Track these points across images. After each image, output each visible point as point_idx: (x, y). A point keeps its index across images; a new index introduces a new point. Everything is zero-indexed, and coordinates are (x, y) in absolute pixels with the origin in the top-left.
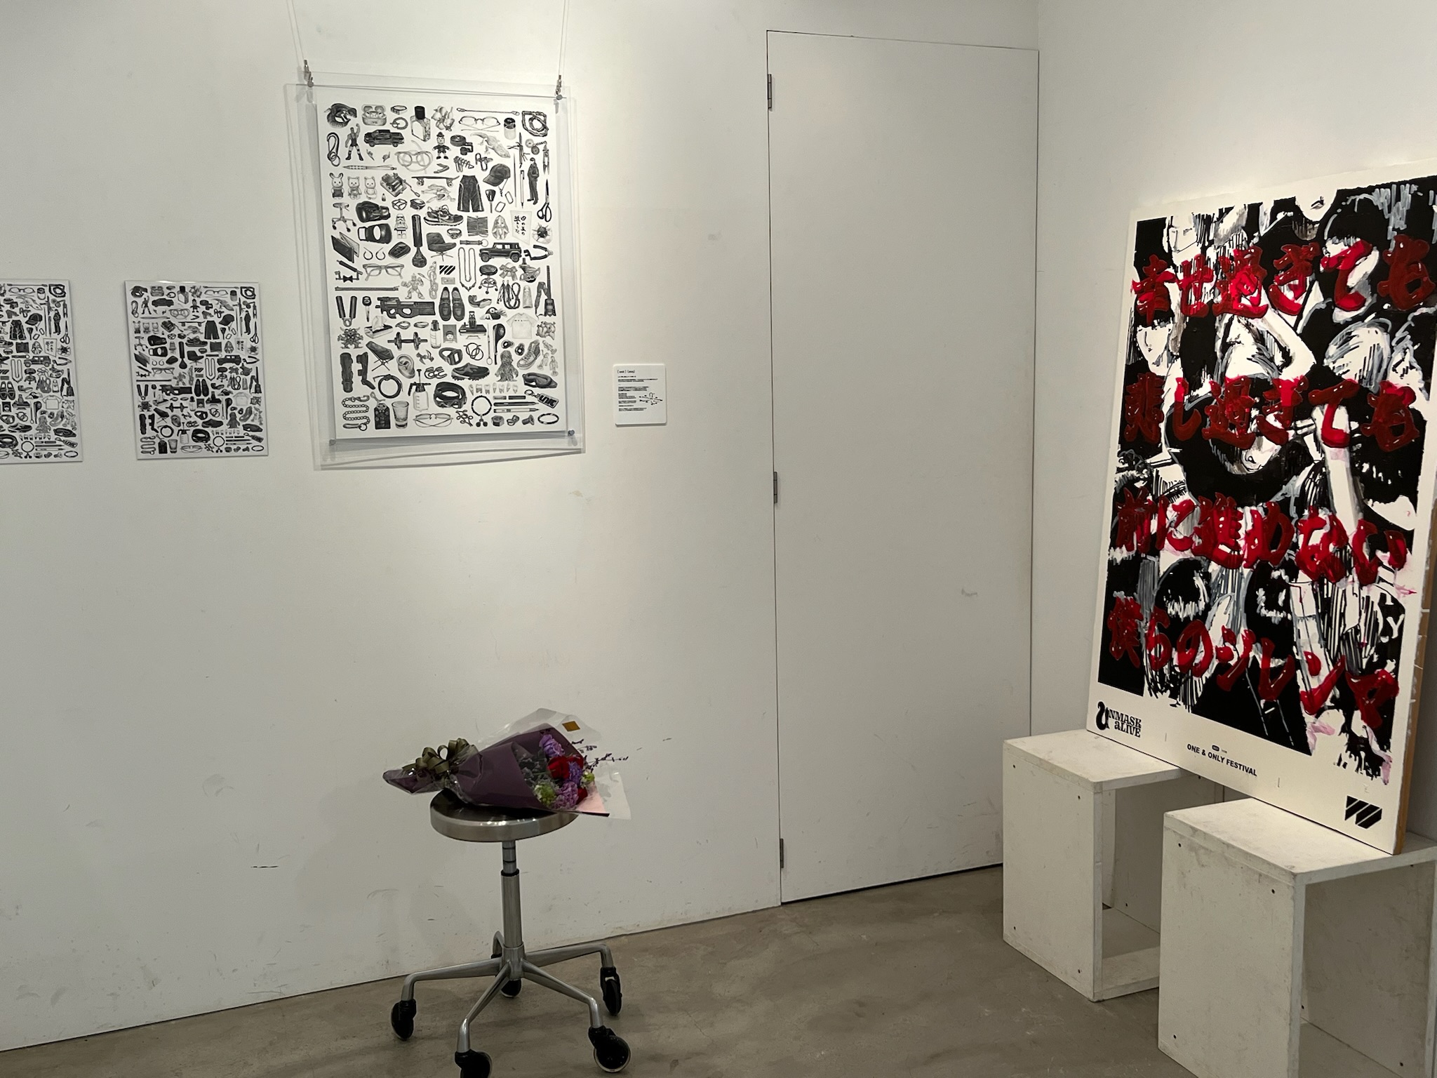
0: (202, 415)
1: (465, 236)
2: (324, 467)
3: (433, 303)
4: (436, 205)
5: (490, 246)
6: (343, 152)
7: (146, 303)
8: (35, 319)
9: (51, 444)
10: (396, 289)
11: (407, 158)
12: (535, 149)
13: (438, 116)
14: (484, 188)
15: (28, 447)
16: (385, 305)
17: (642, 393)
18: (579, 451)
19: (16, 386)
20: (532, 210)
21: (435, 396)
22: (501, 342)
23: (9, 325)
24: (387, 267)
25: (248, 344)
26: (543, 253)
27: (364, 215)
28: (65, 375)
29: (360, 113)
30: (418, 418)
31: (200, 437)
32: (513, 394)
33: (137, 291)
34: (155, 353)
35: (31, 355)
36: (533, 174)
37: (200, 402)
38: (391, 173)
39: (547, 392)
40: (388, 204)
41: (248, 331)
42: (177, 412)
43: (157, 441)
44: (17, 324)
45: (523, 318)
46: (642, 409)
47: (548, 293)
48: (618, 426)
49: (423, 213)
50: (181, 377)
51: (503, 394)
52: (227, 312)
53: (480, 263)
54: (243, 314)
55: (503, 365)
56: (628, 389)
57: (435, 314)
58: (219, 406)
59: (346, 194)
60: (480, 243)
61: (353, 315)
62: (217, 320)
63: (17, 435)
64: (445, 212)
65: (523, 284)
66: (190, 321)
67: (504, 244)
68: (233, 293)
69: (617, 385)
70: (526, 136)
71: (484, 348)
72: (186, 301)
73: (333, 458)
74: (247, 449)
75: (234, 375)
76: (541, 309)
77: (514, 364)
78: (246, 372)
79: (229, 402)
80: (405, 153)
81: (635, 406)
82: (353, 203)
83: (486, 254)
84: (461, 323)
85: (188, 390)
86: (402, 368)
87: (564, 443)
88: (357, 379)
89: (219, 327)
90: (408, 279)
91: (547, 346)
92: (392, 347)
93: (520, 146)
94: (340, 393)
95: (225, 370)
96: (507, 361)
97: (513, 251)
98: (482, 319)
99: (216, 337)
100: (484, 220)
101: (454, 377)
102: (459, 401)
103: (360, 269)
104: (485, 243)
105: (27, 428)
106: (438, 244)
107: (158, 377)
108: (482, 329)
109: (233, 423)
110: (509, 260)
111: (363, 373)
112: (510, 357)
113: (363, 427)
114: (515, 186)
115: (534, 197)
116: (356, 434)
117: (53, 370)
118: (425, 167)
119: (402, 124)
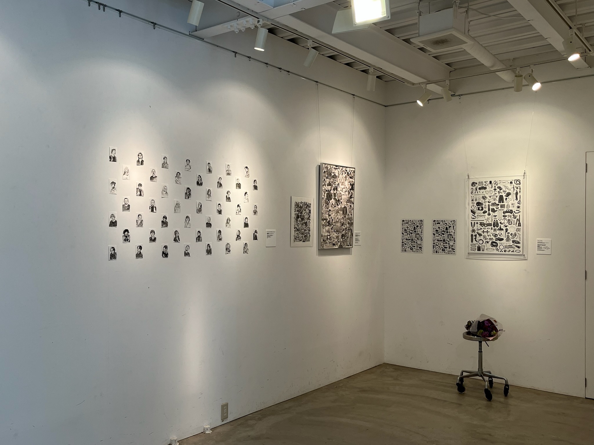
0: (444, 246)
1: (500, 209)
2: (467, 259)
3: (491, 224)
4: (493, 202)
5: (505, 210)
6: (474, 192)
7: (436, 223)
8: (417, 226)
9: (418, 250)
10: (484, 220)
11: (487, 192)
12: (517, 188)
13: (495, 182)
14: (505, 197)
15: (415, 250)
16: (481, 224)
17: (544, 246)
18: (526, 260)
19: (414, 238)
20: (516, 202)
21: (491, 244)
22: (507, 232)
23: (413, 227)
24: (482, 216)
25: (453, 232)
26: (519, 212)
27: (478, 205)
28: (421, 237)
29: (478, 183)
30: (487, 249)
31: (443, 250)
32: (509, 245)
33: (434, 221)
34: (436, 233)
35: (416, 233)
36: (517, 194)
37: (444, 243)
38: (484, 195)
39: (518, 245)
40: (483, 202)
41: (454, 229)
42: (439, 245)
43: (436, 250)
44: (415, 227)
45: (513, 227)
46: (544, 250)
47: (519, 221)
48: (537, 254)
49: (490, 204)
50: (441, 238)
51: (507, 245)
52: (450, 225)
53: (503, 214)
54: (453, 226)
55: (507, 238)
56: (540, 245)
57: (492, 226)
58: (447, 244)
59: (474, 201)
60: (503, 210)
61: (474, 226)
62: (448, 227)
63: (413, 248)
64: (495, 203)
65: (513, 219)
66: (442, 226)
67: (509, 210)
68: (451, 221)
69: (537, 244)
70: (515, 185)
71: (503, 234)
72: (443, 223)
73: (469, 256)
74: (452, 253)
75: (450, 238)
76: (517, 225)
77: (510, 238)
78: (453, 238)
79: (449, 243)
80: (487, 191)
81: (542, 249)
82: (476, 202)
83: (504, 213)
84: (498, 228)
85: (442, 241)
86: (484, 238)
87: (522, 257)
88: (474, 240)
89: (448, 228)
90: (486, 218)
91: (518, 234)
92: (482, 233)
93: (514, 188)
94: (471, 243)
95: (449, 237)
96: (508, 237)
97: (511, 212)
98: (503, 227)
99: (447, 230)
100: (504, 205)
101: (496, 240)
102: (497, 246)
103: (476, 216)
104: (504, 210)
105: (415, 246)
106: (493, 211)
107: (437, 238)
108: (503, 230)
109: (449, 248)
110: (510, 214)
111: (475, 239)
112: (509, 236)
113: (475, 250)
114: (512, 197)
115: (517, 199)
116: (473, 252)
117: (420, 236)
118: (491, 194)
119: (487, 185)
